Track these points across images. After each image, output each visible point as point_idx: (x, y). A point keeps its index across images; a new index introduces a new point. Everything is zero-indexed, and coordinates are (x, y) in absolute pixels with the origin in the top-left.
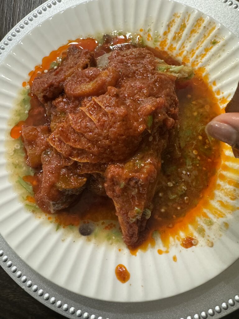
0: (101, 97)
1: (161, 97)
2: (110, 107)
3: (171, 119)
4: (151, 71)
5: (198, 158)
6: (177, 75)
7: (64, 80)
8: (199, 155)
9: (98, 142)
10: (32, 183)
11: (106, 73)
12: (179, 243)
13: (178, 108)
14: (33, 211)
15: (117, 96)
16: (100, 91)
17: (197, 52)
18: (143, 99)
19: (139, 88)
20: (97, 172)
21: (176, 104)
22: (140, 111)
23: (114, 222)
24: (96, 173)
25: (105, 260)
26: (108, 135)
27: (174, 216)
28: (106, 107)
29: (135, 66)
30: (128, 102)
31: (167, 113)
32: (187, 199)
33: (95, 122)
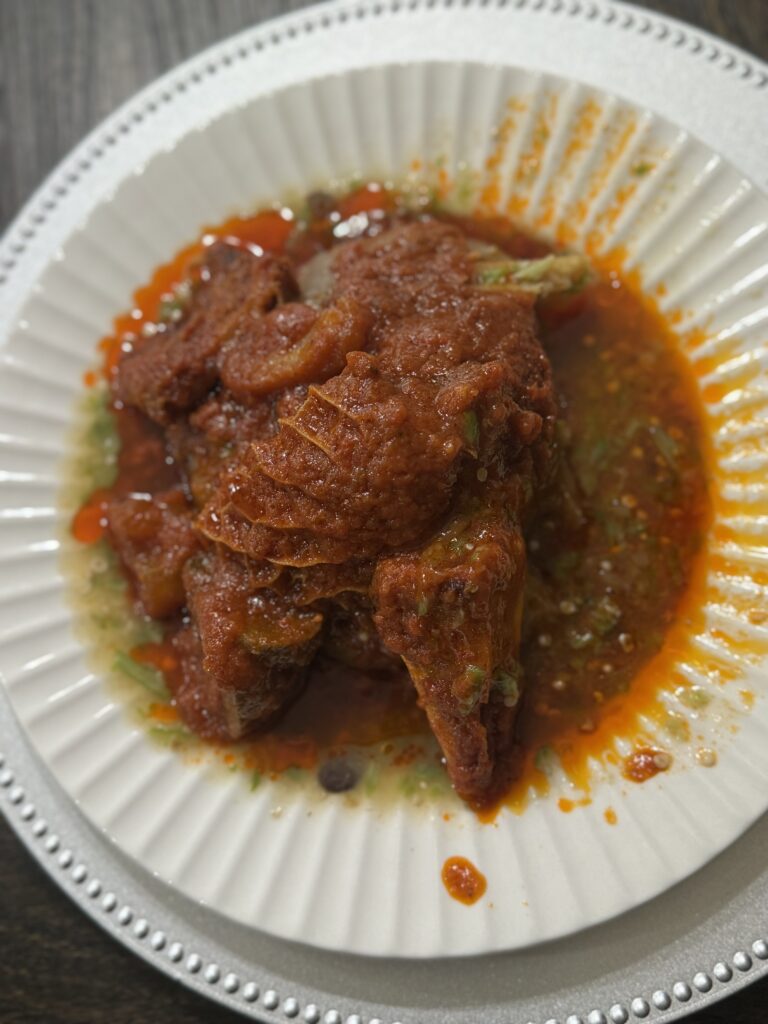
0: (331, 384)
1: (495, 358)
2: (361, 405)
3: (531, 415)
4: (460, 286)
5: (641, 515)
6: (536, 288)
7: (215, 352)
8: (641, 506)
9: (343, 501)
10: (159, 666)
11: (334, 315)
12: (616, 770)
13: (549, 382)
14: (177, 746)
15: (374, 374)
16: (324, 368)
17: (594, 206)
18: (443, 372)
19: (430, 343)
20: (349, 589)
21: (543, 373)
22: (440, 404)
23: (419, 741)
24: (346, 592)
25: (408, 850)
26: (366, 480)
27: (598, 695)
28: (349, 407)
29: (412, 282)
30: (406, 385)
31: (517, 400)
32: (628, 642)
33: (326, 451)
